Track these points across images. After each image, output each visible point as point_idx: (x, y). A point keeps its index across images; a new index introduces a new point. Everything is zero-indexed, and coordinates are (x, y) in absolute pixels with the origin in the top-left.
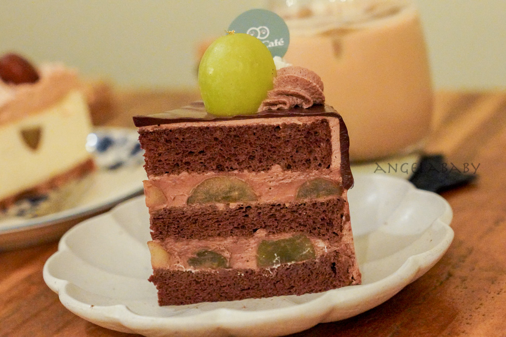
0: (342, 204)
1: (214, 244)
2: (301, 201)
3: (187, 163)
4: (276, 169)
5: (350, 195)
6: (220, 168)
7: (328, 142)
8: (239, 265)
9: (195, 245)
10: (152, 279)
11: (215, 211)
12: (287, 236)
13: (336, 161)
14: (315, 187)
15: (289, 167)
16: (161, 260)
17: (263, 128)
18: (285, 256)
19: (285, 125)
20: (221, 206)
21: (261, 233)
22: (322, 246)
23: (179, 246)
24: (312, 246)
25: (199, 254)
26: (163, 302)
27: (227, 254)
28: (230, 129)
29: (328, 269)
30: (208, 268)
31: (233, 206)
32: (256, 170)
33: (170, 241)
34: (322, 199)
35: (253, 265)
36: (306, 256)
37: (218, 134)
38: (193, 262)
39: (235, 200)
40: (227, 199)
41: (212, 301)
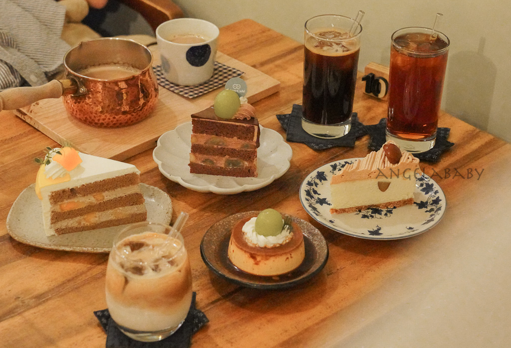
0: (255, 152)
1: (211, 158)
2: (242, 149)
3: (206, 132)
4: (235, 138)
5: (258, 150)
6: (217, 135)
7: (253, 133)
8: (219, 165)
9: (206, 156)
10: (189, 165)
11: (213, 147)
12: (235, 159)
13: (255, 139)
14: (247, 146)
15: (239, 138)
16: (193, 159)
17: (233, 125)
18: (234, 165)
19: (240, 125)
20: (215, 146)
21: (227, 157)
22: (246, 164)
23: (200, 156)
24: (243, 163)
25: (206, 160)
26: (191, 172)
27: (215, 161)
28: (222, 123)
29: (247, 171)
30: (208, 164)
31: (219, 147)
32: (229, 137)
33: (197, 154)
34: (249, 150)
35: (223, 166)
36: (241, 166)
37: (218, 125)
38: (203, 162)
39: (220, 145)
40: (218, 144)
41: (208, 174)
